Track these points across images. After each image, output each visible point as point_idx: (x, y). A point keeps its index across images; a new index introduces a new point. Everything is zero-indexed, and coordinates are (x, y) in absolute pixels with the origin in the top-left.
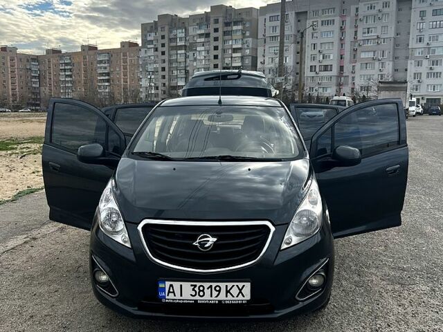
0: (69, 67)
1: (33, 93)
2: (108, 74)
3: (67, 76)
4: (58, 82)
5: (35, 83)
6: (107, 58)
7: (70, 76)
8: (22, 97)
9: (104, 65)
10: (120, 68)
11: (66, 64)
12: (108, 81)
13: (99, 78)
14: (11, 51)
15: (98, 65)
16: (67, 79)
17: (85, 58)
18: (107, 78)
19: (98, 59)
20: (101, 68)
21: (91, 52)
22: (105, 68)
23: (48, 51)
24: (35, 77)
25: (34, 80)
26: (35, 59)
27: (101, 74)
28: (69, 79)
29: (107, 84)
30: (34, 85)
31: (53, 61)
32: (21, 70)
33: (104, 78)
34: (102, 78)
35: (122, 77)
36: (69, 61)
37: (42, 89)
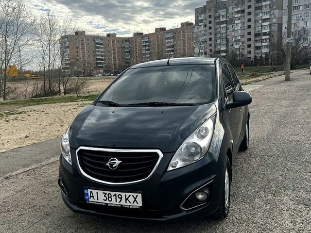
0: (148, 44)
1: (126, 63)
2: (173, 46)
3: (147, 50)
4: (141, 54)
5: (127, 56)
6: (172, 36)
7: (149, 50)
8: (120, 66)
9: (170, 40)
10: (181, 42)
11: (146, 42)
12: (173, 51)
13: (167, 50)
14: (113, 36)
15: (166, 41)
16: (147, 52)
17: (158, 37)
18: (172, 49)
19: (166, 37)
20: (168, 42)
21: (162, 32)
22: (171, 42)
23: (135, 34)
24: (127, 52)
25: (126, 54)
26: (127, 40)
27: (168, 47)
28: (148, 52)
29: (172, 53)
30: (127, 58)
31: (138, 41)
32: (119, 48)
33: (170, 49)
34: (169, 49)
35: (182, 47)
36: (147, 40)
37: (132, 59)
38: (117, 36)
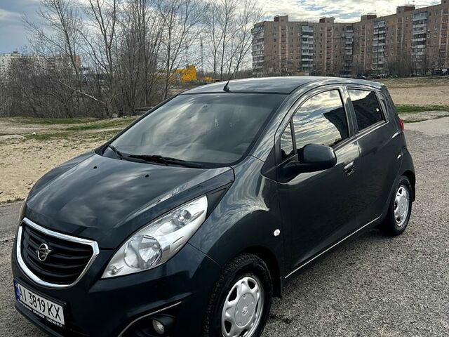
0: (382, 32)
1: (346, 61)
2: (424, 35)
3: (380, 41)
4: (370, 48)
5: (349, 51)
6: (424, 18)
7: (383, 41)
8: (336, 66)
9: (419, 26)
10: (439, 27)
11: (380, 29)
12: (423, 43)
13: (414, 41)
14: (328, 22)
15: (414, 27)
16: (380, 45)
17: (400, 21)
18: (422, 39)
19: (414, 20)
20: (416, 29)
21: (408, 13)
22: (422, 29)
23: (363, 18)
24: (349, 45)
25: (347, 48)
26: (351, 27)
27: (417, 36)
28: (382, 44)
29: (422, 46)
30: (347, 54)
31: (367, 27)
32: (337, 39)
33: (419, 40)
34: (416, 40)
35: (441, 36)
36: (383, 25)
37: (355, 56)
38: (335, 21)
